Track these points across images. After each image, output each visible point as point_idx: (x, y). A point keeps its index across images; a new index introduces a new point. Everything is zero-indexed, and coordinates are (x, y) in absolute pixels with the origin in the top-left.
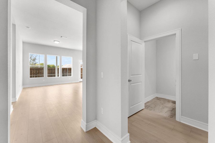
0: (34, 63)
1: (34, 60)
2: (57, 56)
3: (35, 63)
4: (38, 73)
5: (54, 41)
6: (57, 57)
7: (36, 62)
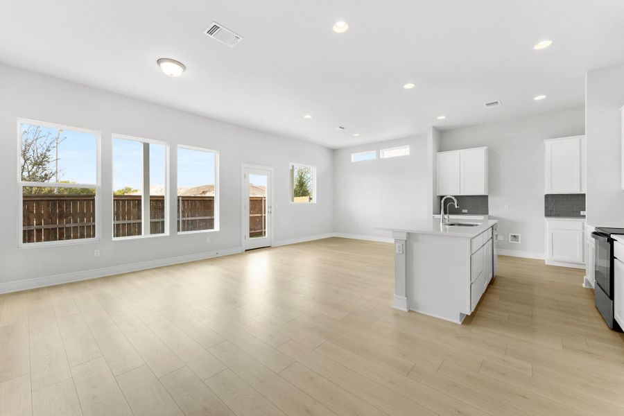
0: (40, 173)
1: (41, 163)
2: (146, 141)
3: (46, 175)
4: (61, 217)
5: (159, 61)
6: (146, 148)
7: (46, 172)
